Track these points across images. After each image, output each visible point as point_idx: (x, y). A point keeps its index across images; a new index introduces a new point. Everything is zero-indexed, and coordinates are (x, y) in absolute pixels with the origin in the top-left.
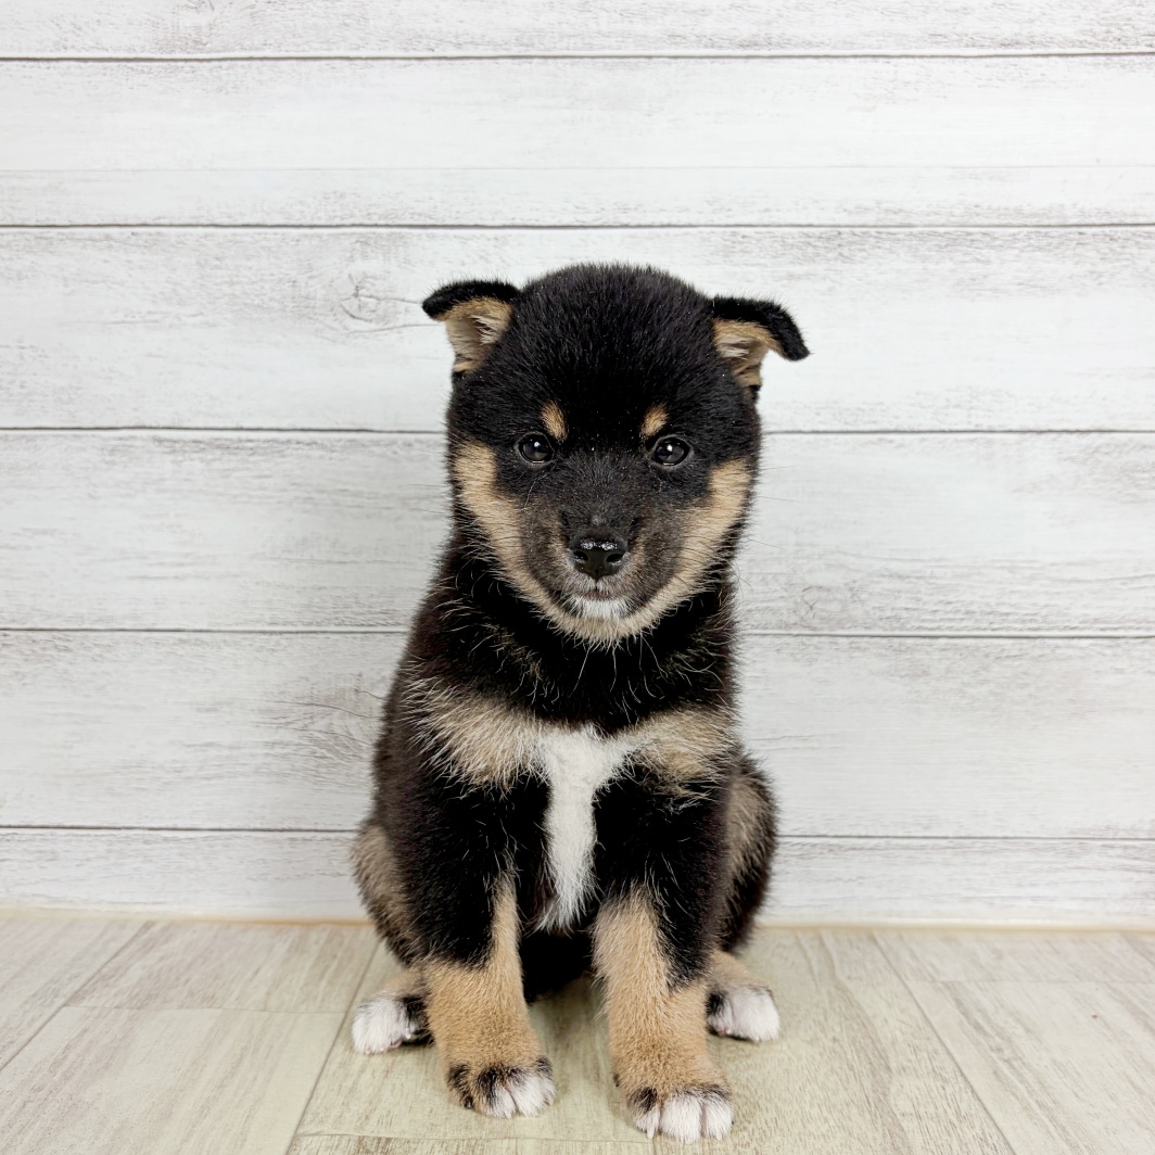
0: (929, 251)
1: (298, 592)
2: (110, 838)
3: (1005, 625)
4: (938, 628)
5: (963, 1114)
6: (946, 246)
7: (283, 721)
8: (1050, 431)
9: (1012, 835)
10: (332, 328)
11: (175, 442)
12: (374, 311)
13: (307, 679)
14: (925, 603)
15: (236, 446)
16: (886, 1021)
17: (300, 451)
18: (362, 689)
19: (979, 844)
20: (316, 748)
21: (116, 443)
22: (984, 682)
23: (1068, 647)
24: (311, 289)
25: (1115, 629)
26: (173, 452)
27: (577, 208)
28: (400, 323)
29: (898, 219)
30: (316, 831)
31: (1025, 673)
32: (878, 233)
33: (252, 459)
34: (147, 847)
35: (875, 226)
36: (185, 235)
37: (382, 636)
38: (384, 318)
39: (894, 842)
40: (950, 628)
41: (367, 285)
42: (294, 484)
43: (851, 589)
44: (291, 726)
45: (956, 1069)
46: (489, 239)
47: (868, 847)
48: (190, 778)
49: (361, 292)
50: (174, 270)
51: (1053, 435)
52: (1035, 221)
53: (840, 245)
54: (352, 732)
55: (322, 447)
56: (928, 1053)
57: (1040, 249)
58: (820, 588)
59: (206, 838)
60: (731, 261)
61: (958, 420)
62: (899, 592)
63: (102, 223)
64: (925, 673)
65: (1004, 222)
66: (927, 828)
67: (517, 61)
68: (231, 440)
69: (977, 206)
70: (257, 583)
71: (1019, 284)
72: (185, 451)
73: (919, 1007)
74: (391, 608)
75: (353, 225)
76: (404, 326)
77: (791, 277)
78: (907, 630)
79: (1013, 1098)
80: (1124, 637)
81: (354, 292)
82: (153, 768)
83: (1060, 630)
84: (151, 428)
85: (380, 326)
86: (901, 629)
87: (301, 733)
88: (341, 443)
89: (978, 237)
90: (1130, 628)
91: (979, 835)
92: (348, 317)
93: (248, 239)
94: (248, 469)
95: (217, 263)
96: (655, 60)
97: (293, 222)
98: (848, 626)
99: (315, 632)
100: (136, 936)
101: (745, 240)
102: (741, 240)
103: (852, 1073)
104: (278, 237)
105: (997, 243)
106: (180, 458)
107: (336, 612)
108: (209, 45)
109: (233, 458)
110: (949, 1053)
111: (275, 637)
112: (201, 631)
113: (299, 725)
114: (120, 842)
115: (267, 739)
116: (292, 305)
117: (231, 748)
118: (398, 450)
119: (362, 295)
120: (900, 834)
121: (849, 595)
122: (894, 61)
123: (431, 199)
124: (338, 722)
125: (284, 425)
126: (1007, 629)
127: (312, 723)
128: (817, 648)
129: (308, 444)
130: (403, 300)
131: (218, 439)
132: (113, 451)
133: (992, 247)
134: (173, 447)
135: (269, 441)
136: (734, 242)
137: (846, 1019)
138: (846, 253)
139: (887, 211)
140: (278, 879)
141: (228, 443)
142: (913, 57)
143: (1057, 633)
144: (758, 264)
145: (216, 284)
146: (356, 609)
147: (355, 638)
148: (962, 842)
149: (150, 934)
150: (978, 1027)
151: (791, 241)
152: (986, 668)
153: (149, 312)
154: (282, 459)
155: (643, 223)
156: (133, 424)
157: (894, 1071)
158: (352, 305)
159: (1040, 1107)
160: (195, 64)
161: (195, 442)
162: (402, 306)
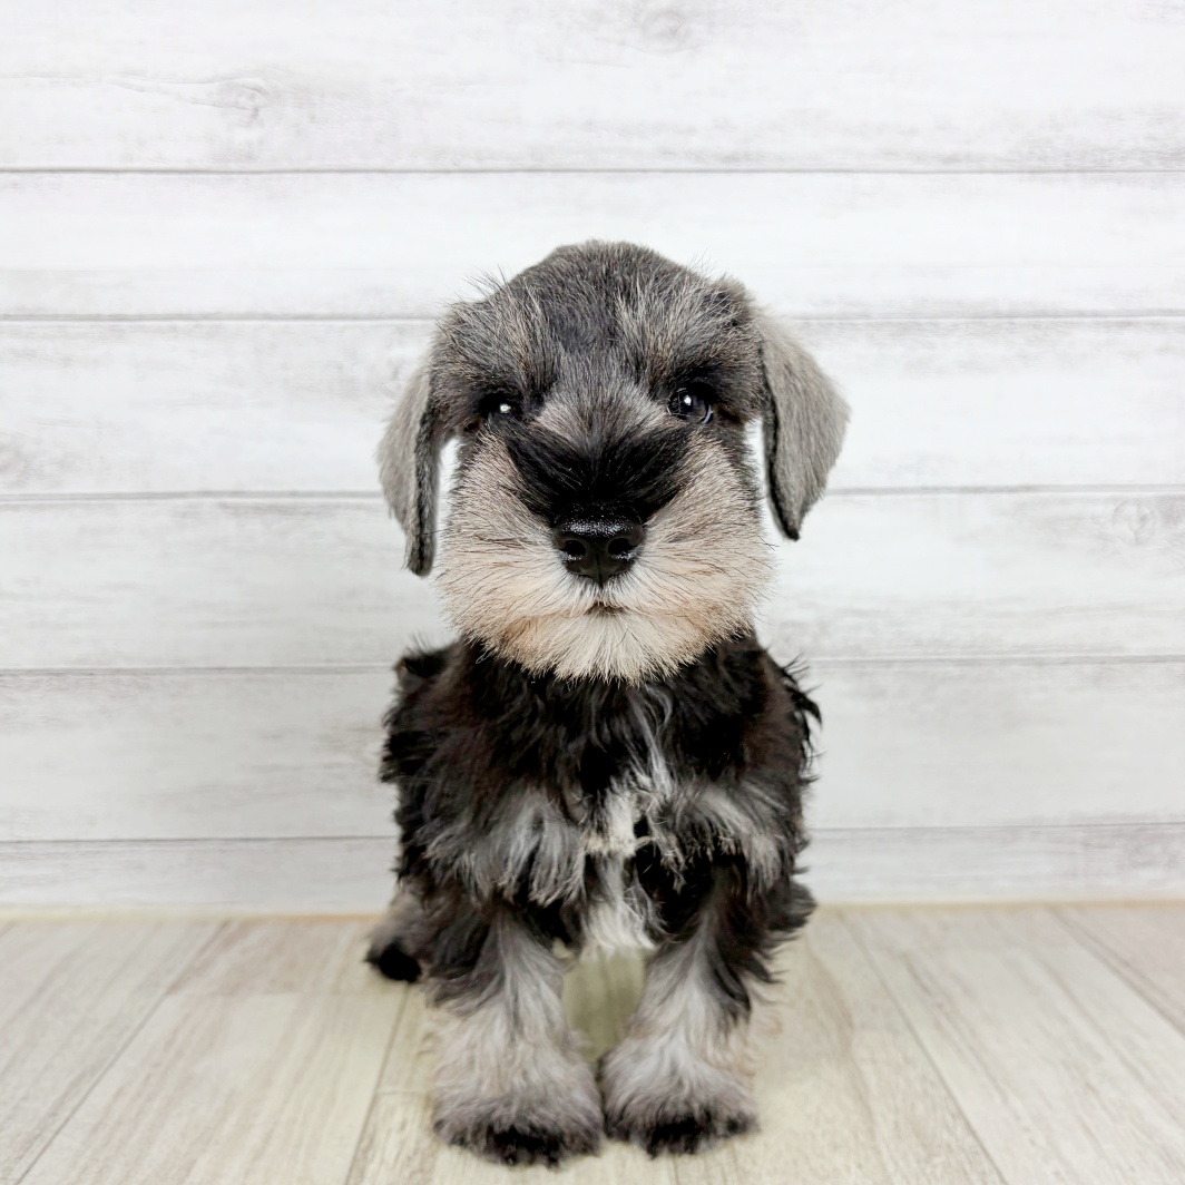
67: (532, 174)
122: (853, 174)
132: (184, 516)
142: (868, 171)
149: (230, 932)
156: (200, 490)
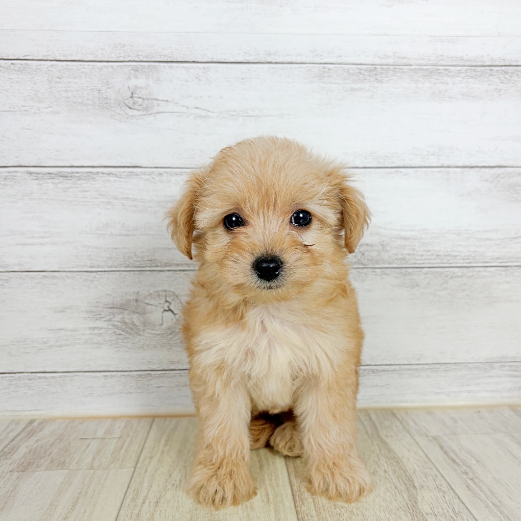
0: (419, 77)
1: (104, 250)
2: (10, 378)
3: (455, 261)
4: (424, 263)
5: (457, 512)
6: (427, 76)
7: (99, 316)
8: (477, 167)
9: (458, 362)
10: (119, 114)
11: (38, 174)
12: (141, 105)
13: (110, 295)
14: (417, 251)
15: (70, 175)
16: (409, 460)
17: (104, 178)
18: (139, 300)
19: (443, 367)
20: (116, 330)
21: (7, 174)
22: (446, 289)
23: (485, 271)
24: (108, 94)
25: (506, 262)
26: (38, 179)
27: (245, 53)
28: (155, 111)
29: (404, 61)
30: (117, 371)
31: (465, 284)
32: (394, 68)
33: (79, 182)
34: (30, 382)
35: (393, 65)
36: (40, 65)
37: (149, 273)
38: (146, 109)
39: (403, 367)
40: (429, 263)
41: (138, 92)
42: (102, 195)
43: (382, 245)
44: (103, 319)
45: (448, 486)
46: (200, 69)
47: (390, 370)
48: (51, 346)
49: (134, 95)
50: (35, 83)
51: (478, 169)
52: (469, 63)
53: (376, 74)
54: (135, 321)
55: (116, 175)
56: (432, 476)
57: (472, 77)
58: (367, 245)
59: (60, 377)
60: (323, 82)
62: (405, 246)
64: (418, 285)
65: (455, 64)
66: (419, 360)
68: (68, 172)
69: (442, 56)
70: (83, 246)
71: (462, 95)
72: (44, 179)
73: (423, 451)
74: (154, 258)
75: (130, 61)
76: (157, 113)
77: (352, 89)
78: (409, 264)
79: (480, 501)
80: (510, 266)
81: (131, 95)
82: (32, 342)
83: (480, 263)
84: (25, 166)
85: (144, 113)
86: (406, 263)
87: (108, 323)
88: (126, 173)
89: (442, 71)
90: (513, 262)
91: (443, 362)
92: (128, 108)
93: (75, 68)
94: (77, 187)
95: (58, 80)
97: (98, 59)
98: (381, 263)
99: (114, 271)
100: (24, 428)
101: (330, 71)
102: (327, 71)
103: (397, 490)
104: (91, 67)
105: (452, 74)
106: (41, 182)
107: (125, 261)
109: (69, 182)
110: (443, 477)
111: (93, 274)
112: (55, 271)
113: (108, 318)
114: (15, 380)
115: (90, 326)
116: (99, 102)
117: (72, 331)
118: (155, 177)
119: (135, 97)
120: (406, 363)
121: (381, 248)
123: (170, 48)
124: (127, 317)
125: (95, 165)
126: (456, 263)
127: (114, 317)
128: (366, 274)
129: (108, 174)
130: (156, 100)
131: (61, 172)
133: (449, 76)
134: (37, 176)
135: (88, 173)
136: (324, 72)
137: (389, 459)
138: (379, 78)
139: (399, 57)
140: (99, 395)
141: (66, 174)
143: (479, 265)
144: (336, 83)
145: (58, 91)
146: (135, 259)
147: (135, 274)
148: (436, 366)
150: (454, 461)
151: (352, 72)
152: (446, 282)
153: (23, 106)
154: (95, 182)
155: (278, 61)
157: (418, 488)
158: (130, 102)
159: (493, 505)
161: (49, 173)
162: (155, 103)
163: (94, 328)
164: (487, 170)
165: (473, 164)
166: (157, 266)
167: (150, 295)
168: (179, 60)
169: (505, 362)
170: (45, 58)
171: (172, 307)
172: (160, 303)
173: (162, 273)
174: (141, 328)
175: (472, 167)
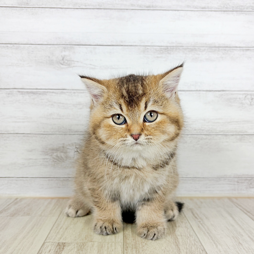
0: (187, 52)
1: (50, 125)
3: (203, 132)
6: (190, 51)
7: (47, 153)
9: (204, 177)
10: (57, 67)
12: (67, 63)
13: (52, 144)
15: (36, 93)
17: (50, 94)
18: (64, 147)
19: (198, 179)
20: (54, 160)
21: (9, 92)
22: (199, 144)
23: (216, 137)
24: (53, 59)
25: (226, 133)
26: (22, 94)
27: (111, 41)
28: (73, 66)
29: (180, 45)
30: (54, 178)
31: (207, 142)
32: (176, 48)
33: (40, 96)
34: (17, 181)
35: (175, 47)
37: (69, 135)
38: (69, 65)
40: (191, 133)
42: (49, 101)
45: (190, 226)
46: (92, 48)
48: (26, 166)
49: (64, 59)
50: (23, 54)
51: (213, 92)
52: (209, 46)
53: (168, 51)
54: (62, 156)
55: (56, 93)
57: (210, 52)
59: (30, 180)
60: (145, 54)
61: (193, 88)
63: (6, 43)
64: (186, 142)
65: (203, 46)
66: (187, 175)
68: (35, 91)
69: (197, 43)
70: (41, 123)
71: (206, 59)
72: (25, 94)
74: (71, 128)
75: (62, 45)
77: (158, 57)
79: (202, 231)
80: (228, 135)
82: (18, 164)
84: (17, 89)
85: (68, 67)
87: (51, 156)
88: (59, 92)
89: (197, 49)
90: (229, 133)
91: (197, 177)
92: (61, 65)
93: (39, 47)
94: (39, 98)
95: (32, 53)
96: (128, 10)
97: (49, 43)
99: (54, 134)
100: (14, 201)
101: (148, 49)
104: (46, 47)
106: (24, 96)
107: (59, 130)
108: (30, 4)
109: (35, 95)
110: (189, 223)
111: (45, 135)
112: (29, 134)
113: (50, 154)
114: (10, 180)
116: (49, 62)
117: (35, 159)
118: (72, 94)
122: (179, 11)
123: (79, 39)
124: (59, 154)
125: (47, 88)
127: (53, 154)
129: (52, 92)
130: (73, 61)
131: (32, 91)
132: (9, 94)
133: (200, 52)
134: (22, 93)
135: (43, 92)
136: (145, 50)
139: (178, 43)
140: (46, 188)
143: (214, 134)
144: (151, 54)
145: (32, 57)
146: (63, 129)
147: (63, 135)
148: (194, 179)
149: (17, 201)
150: (196, 217)
151: (157, 50)
152: (199, 141)
153: (17, 63)
154: (47, 96)
155: (126, 45)
156: (13, 88)
157: (177, 227)
158: (62, 62)
160: (27, 8)
161: (27, 92)
163: (44, 159)
164: (217, 92)
165: (211, 89)
166: (72, 132)
167: (69, 145)
168: (83, 44)
169: (226, 178)
170: (27, 43)
171: (78, 150)
172: (73, 148)
173: (74, 135)
174: (65, 159)
175: (210, 91)
